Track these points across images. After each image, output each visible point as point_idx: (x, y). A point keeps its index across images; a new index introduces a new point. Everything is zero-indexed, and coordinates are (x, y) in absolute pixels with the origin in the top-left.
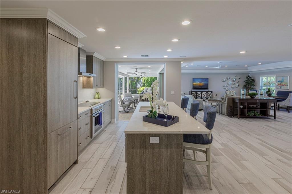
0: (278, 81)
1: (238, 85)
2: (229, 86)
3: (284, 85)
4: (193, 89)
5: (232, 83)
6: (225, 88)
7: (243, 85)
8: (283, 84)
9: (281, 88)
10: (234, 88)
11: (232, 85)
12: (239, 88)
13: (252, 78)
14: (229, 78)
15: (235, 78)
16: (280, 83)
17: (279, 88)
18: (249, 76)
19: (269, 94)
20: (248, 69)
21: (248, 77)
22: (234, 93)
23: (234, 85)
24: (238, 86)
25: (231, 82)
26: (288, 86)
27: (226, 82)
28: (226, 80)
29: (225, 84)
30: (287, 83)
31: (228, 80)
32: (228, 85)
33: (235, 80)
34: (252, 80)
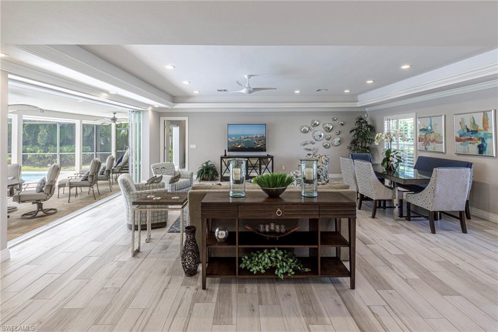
0: (421, 130)
1: (339, 139)
2: (317, 142)
3: (434, 140)
4: (228, 151)
5: (325, 136)
6: (308, 147)
7: (350, 141)
8: (432, 136)
9: (426, 149)
10: (329, 147)
11: (325, 141)
12: (340, 146)
13: (369, 123)
14: (318, 123)
15: (331, 124)
16: (424, 134)
17: (423, 148)
18: (362, 119)
19: (388, 166)
20: (357, 101)
21: (361, 121)
22: (323, 160)
23: (330, 141)
24: (339, 141)
25: (322, 134)
26: (442, 143)
27: (310, 133)
28: (309, 129)
29: (309, 137)
30: (439, 135)
31: (316, 128)
32: (316, 140)
33: (331, 127)
34: (369, 129)
